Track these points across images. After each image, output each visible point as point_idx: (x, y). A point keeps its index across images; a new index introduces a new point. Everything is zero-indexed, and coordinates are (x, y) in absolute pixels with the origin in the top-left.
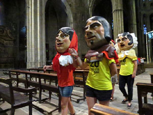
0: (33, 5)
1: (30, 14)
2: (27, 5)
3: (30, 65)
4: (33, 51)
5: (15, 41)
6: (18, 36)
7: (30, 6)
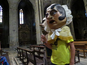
0: (38, 11)
1: (37, 16)
2: (35, 12)
3: (38, 42)
4: (39, 35)
5: (30, 31)
6: (32, 28)
7: (36, 12)
